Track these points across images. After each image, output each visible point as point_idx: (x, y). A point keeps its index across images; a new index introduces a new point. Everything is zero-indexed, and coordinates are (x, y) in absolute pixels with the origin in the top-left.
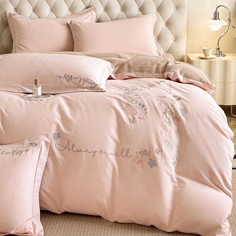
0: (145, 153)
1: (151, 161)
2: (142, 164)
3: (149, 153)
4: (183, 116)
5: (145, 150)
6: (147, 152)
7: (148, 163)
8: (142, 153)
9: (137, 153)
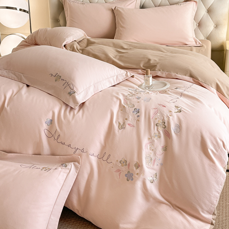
0: (125, 164)
1: (129, 173)
2: (120, 174)
3: (129, 165)
4: (175, 134)
5: (125, 161)
6: (127, 163)
7: (126, 175)
8: (122, 162)
9: (117, 161)
